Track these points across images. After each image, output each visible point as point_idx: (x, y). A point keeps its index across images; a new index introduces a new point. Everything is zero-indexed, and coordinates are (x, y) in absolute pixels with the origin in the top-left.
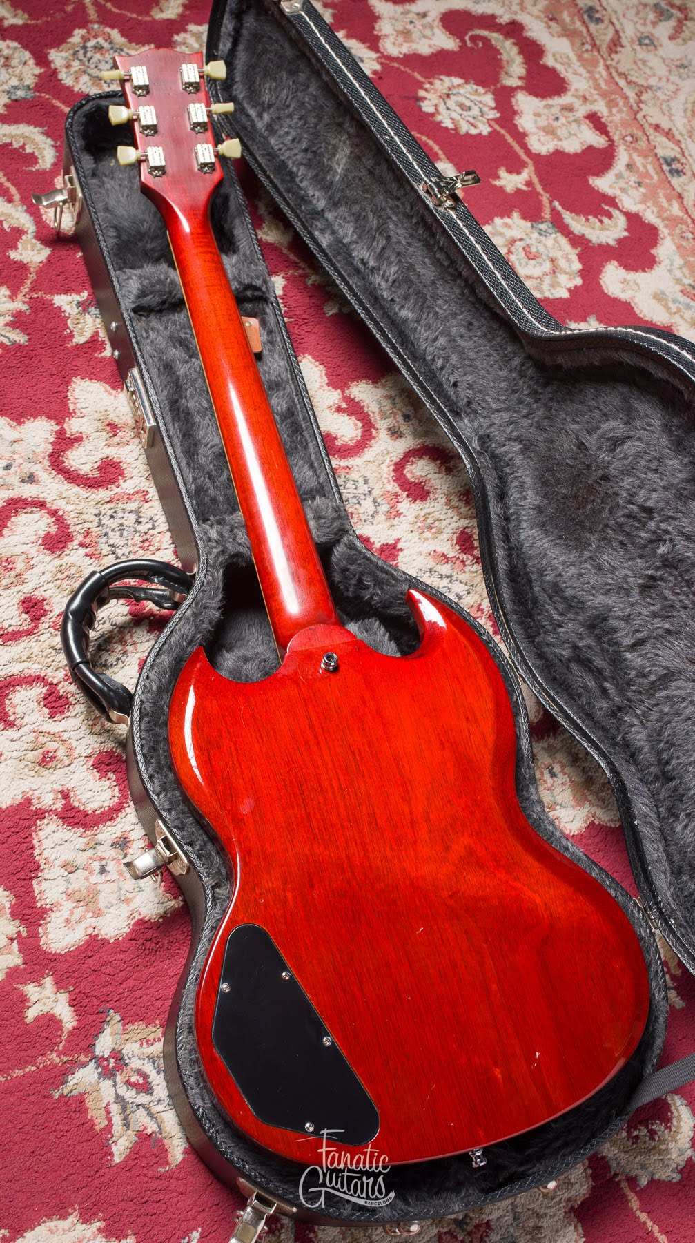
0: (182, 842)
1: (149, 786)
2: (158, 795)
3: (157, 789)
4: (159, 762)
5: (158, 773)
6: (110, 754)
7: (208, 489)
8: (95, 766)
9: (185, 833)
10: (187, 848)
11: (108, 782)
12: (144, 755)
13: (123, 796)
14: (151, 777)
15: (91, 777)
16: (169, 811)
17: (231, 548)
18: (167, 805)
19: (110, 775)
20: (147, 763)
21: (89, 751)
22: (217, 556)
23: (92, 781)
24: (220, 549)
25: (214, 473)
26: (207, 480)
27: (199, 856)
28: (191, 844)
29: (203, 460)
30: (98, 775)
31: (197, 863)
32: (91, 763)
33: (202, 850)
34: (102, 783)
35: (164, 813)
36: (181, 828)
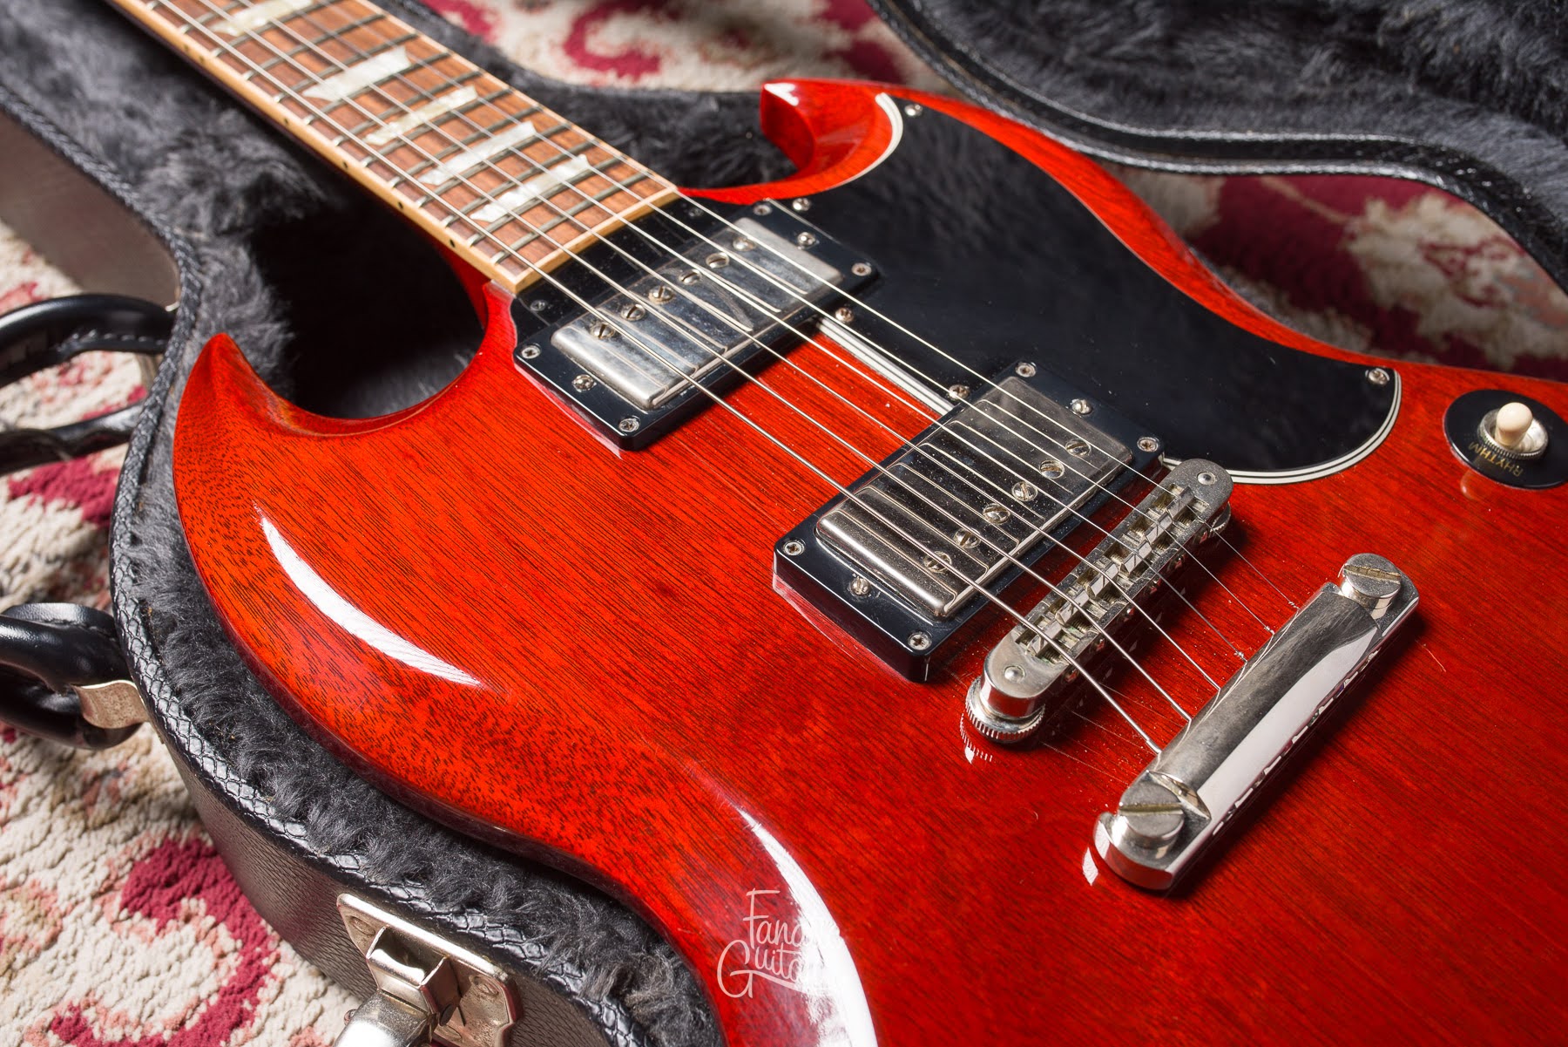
0: (445, 912)
1: (260, 809)
2: (301, 817)
3: (291, 801)
4: (261, 726)
5: (271, 758)
6: (167, 851)
7: (134, 133)
8: (130, 905)
9: (443, 880)
10: (472, 922)
11: (189, 930)
12: (207, 734)
13: (250, 939)
14: (256, 780)
15: (134, 939)
16: (357, 845)
17: (237, 181)
18: (342, 832)
19: (188, 904)
20: (225, 751)
21: (101, 874)
22: (216, 218)
23: (141, 949)
24: (211, 192)
25: (139, 105)
26: (127, 122)
27: (522, 926)
28: (476, 903)
29: (103, 96)
30: (151, 925)
31: (527, 949)
32: (117, 899)
33: (518, 901)
34: (171, 937)
35: (345, 862)
36: (422, 876)
